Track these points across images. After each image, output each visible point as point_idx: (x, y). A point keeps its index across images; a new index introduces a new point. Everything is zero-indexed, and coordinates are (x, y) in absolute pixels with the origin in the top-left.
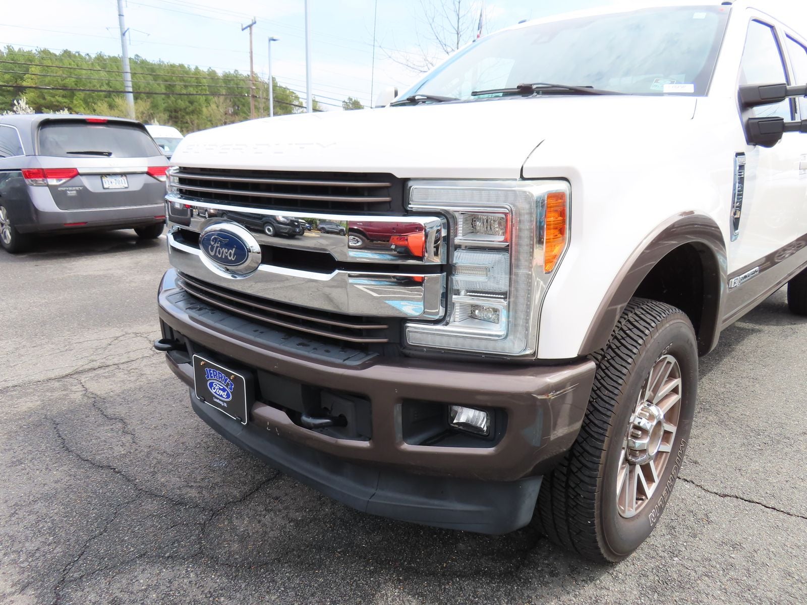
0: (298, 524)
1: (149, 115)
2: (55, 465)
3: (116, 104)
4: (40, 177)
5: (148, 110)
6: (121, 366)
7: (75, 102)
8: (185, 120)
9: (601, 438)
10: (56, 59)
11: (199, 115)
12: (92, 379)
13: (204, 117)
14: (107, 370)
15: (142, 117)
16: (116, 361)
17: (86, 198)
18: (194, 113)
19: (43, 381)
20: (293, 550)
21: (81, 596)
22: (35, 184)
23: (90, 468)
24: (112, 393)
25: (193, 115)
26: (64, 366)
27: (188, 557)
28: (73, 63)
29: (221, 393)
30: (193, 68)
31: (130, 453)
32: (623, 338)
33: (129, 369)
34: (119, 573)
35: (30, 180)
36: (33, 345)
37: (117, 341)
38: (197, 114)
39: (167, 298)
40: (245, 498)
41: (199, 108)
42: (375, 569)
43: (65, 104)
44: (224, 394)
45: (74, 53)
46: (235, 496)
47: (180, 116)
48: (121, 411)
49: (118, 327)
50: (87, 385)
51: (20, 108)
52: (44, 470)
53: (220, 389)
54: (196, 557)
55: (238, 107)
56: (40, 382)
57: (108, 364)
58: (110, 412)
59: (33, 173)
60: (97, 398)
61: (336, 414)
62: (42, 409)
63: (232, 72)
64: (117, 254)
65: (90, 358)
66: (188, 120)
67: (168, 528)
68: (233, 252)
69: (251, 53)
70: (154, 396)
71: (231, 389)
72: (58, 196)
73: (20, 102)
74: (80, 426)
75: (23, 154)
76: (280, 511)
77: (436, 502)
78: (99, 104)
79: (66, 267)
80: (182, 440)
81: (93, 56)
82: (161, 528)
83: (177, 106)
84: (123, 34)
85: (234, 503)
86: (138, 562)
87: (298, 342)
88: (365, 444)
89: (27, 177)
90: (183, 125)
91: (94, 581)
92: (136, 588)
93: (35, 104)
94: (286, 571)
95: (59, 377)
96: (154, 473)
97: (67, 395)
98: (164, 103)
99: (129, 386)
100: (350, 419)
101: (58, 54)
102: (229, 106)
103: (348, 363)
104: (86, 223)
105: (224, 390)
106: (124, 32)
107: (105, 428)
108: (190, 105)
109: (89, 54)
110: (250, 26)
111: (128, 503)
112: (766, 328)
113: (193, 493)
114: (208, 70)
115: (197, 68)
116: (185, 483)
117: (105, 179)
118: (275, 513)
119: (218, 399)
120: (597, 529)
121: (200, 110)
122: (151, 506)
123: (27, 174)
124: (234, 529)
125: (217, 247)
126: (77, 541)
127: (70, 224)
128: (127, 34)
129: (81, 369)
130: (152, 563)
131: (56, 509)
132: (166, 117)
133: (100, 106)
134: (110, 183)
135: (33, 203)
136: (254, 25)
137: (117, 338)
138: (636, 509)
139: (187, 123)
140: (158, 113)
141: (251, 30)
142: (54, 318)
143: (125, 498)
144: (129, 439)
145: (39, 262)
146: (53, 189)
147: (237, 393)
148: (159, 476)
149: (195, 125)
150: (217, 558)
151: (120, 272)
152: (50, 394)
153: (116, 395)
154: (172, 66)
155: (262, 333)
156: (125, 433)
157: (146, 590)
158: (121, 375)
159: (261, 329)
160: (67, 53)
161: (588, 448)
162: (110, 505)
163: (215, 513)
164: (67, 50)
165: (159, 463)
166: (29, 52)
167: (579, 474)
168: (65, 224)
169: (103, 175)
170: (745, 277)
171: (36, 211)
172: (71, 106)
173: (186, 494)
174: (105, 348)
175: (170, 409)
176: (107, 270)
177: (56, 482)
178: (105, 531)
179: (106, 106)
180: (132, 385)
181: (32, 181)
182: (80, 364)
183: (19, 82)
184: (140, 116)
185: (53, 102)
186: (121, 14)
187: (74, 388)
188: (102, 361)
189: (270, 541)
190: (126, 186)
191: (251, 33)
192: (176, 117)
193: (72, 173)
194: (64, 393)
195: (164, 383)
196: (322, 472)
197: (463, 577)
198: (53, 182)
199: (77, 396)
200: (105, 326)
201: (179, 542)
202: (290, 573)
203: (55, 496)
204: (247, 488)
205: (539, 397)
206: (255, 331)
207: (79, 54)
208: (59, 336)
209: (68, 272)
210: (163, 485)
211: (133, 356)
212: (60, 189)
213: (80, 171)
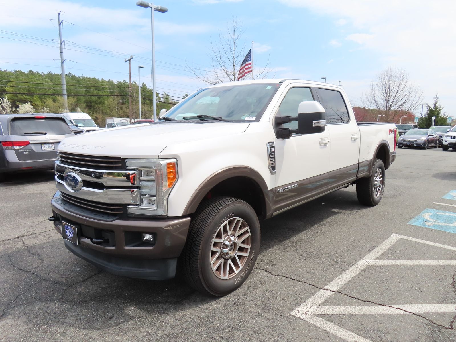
0: (103, 288)
1: (75, 105)
2: (7, 271)
3: (57, 99)
4: (11, 146)
5: (75, 102)
6: (42, 234)
7: (34, 98)
8: (95, 108)
9: (199, 245)
10: (25, 76)
11: (103, 104)
12: (27, 239)
13: (106, 106)
14: (35, 235)
15: (71, 106)
16: (39, 231)
17: (33, 155)
18: (101, 104)
19: (5, 240)
20: (98, 297)
21: (13, 312)
22: (8, 149)
23: (22, 272)
24: (36, 244)
25: (99, 105)
26: (15, 234)
27: (57, 300)
28: (34, 78)
29: (70, 234)
30: (100, 79)
31: (40, 266)
32: (211, 211)
33: (45, 235)
34: (29, 305)
35: (5, 147)
36: (2, 225)
37: (41, 223)
38: (102, 104)
39: (54, 201)
40: (84, 281)
41: (103, 101)
42: (128, 301)
43: (29, 99)
44: (70, 235)
45: (35, 72)
46: (80, 280)
47: (93, 105)
48: (39, 251)
49: (43, 217)
50: (25, 242)
51: (4, 102)
52: (3, 273)
53: (69, 233)
54: (59, 300)
55: (125, 100)
56: (3, 240)
57: (36, 233)
58: (34, 252)
59: (7, 144)
60: (29, 247)
61: (106, 238)
62: (4, 251)
63: (122, 81)
64: (48, 182)
65: (28, 230)
66: (97, 107)
67: (51, 291)
68: (74, 183)
69: (130, 73)
70: (54, 245)
71: (73, 232)
72: (19, 154)
73: (4, 99)
74: (20, 257)
75: (3, 134)
76: (97, 284)
77: (141, 269)
78: (48, 100)
79: (21, 189)
80: (63, 261)
81: (46, 73)
82: (48, 291)
83: (91, 100)
84: (63, 63)
85: (79, 282)
86: (37, 302)
87: (95, 214)
88: (114, 248)
89: (4, 146)
90: (94, 110)
91: (19, 308)
92: (34, 309)
93: (12, 100)
94: (93, 303)
95: (12, 238)
96: (49, 273)
97: (16, 245)
98: (84, 99)
99: (43, 241)
100: (110, 240)
101: (26, 73)
102: (120, 100)
103: (108, 220)
104: (33, 167)
105: (70, 233)
106: (63, 61)
107: (31, 258)
108: (98, 99)
109: (44, 73)
110: (130, 60)
111: (36, 283)
112: (344, 212)
113: (63, 280)
114: (109, 80)
115: (103, 79)
116: (61, 276)
117: (43, 146)
118: (95, 285)
119: (69, 237)
120: (202, 280)
121: (104, 102)
122: (45, 284)
123: (4, 144)
124: (77, 291)
125: (69, 181)
126: (14, 296)
127: (25, 168)
128: (64, 62)
129: (23, 235)
130: (42, 302)
131: (7, 286)
132: (85, 106)
133: (48, 101)
134: (45, 147)
135: (6, 158)
136: (132, 59)
137: (41, 222)
138: (228, 277)
139: (96, 109)
140: (80, 104)
141: (130, 62)
142: (13, 213)
143: (35, 282)
144: (40, 261)
145: (8, 187)
146: (16, 151)
147: (74, 234)
148: (51, 274)
149: (101, 110)
150: (68, 300)
151: (48, 191)
152: (8, 245)
153: (37, 245)
154: (90, 78)
155: (84, 211)
156: (39, 259)
157: (38, 310)
158: (41, 237)
159: (84, 210)
160: (31, 72)
161: (195, 249)
162: (29, 284)
163: (70, 286)
164: (31, 71)
165: (51, 269)
166: (10, 72)
167: (192, 259)
168: (22, 168)
169: (42, 144)
170: (287, 188)
171: (8, 162)
172: (32, 100)
173: (60, 280)
174: (35, 226)
175: (60, 250)
176: (42, 190)
177: (7, 277)
178: (25, 292)
179: (51, 101)
180: (45, 241)
181: (6, 147)
182: (22, 233)
183: (4, 88)
184: (70, 106)
185: (22, 99)
186: (62, 52)
187: (19, 243)
188: (33, 231)
189: (90, 294)
190: (54, 148)
191: (130, 64)
192: (91, 106)
193: (26, 143)
194: (14, 245)
195: (60, 240)
196: (105, 262)
197: (160, 303)
198: (17, 148)
199: (20, 246)
200: (37, 216)
201: (54, 295)
202: (94, 304)
203: (6, 282)
204: (86, 278)
205: (165, 228)
206: (82, 211)
207: (38, 73)
208: (14, 221)
209: (22, 191)
210: (52, 277)
211: (48, 229)
212: (20, 151)
213: (31, 142)
